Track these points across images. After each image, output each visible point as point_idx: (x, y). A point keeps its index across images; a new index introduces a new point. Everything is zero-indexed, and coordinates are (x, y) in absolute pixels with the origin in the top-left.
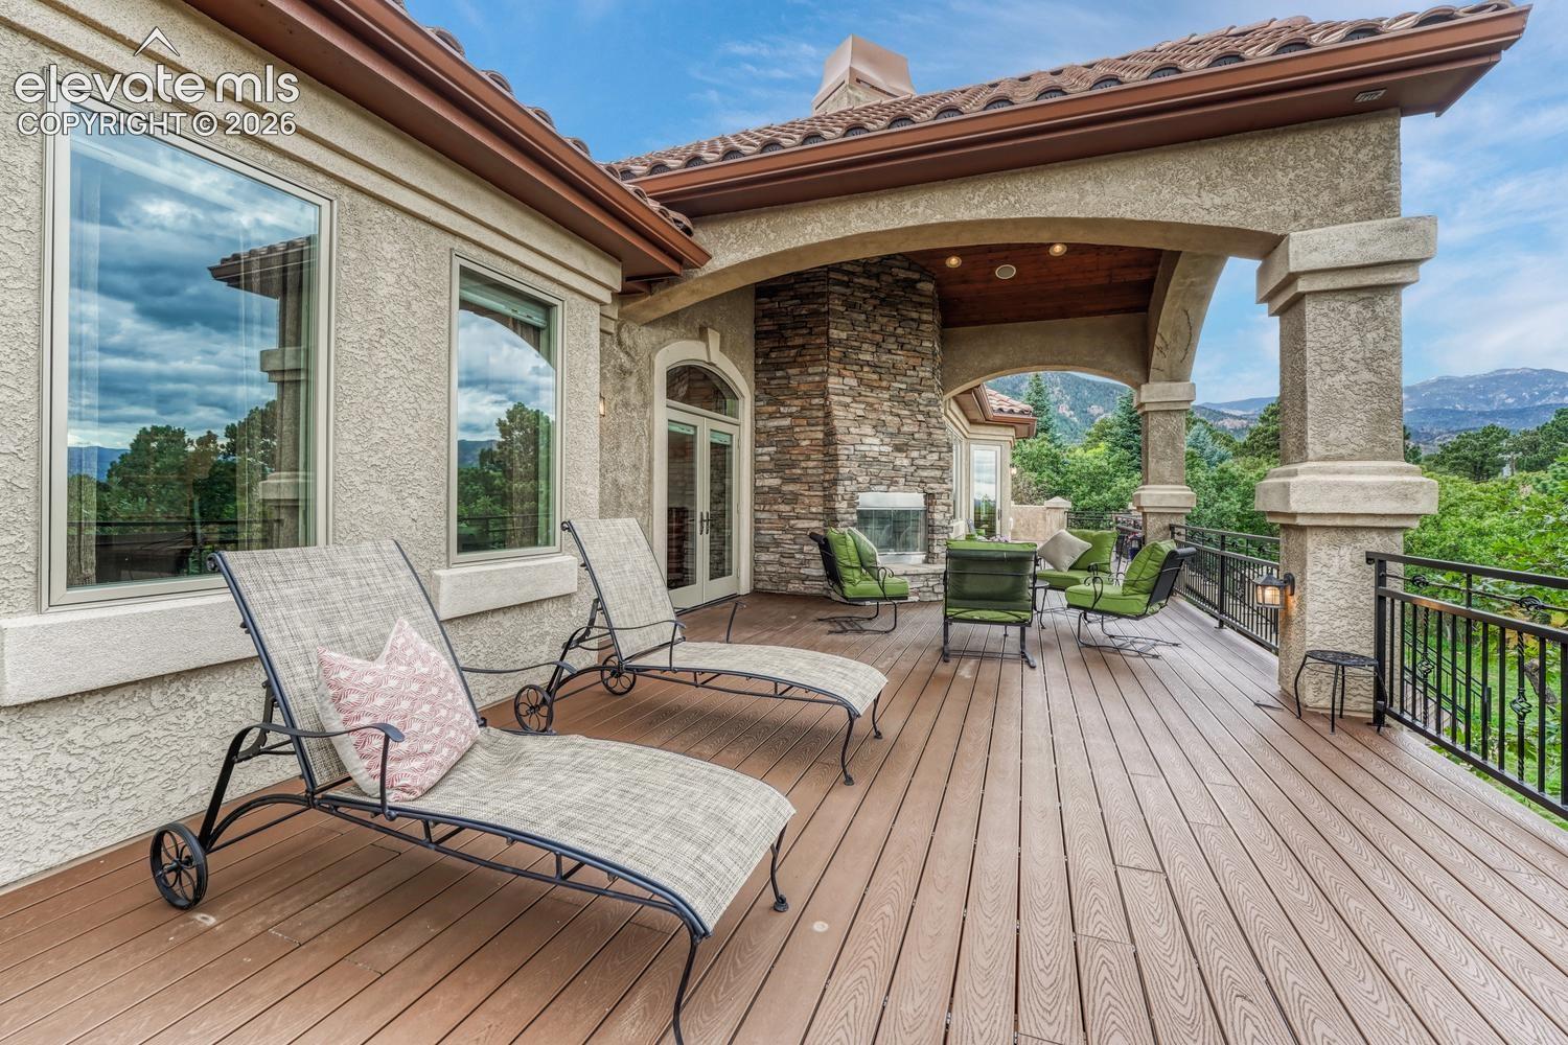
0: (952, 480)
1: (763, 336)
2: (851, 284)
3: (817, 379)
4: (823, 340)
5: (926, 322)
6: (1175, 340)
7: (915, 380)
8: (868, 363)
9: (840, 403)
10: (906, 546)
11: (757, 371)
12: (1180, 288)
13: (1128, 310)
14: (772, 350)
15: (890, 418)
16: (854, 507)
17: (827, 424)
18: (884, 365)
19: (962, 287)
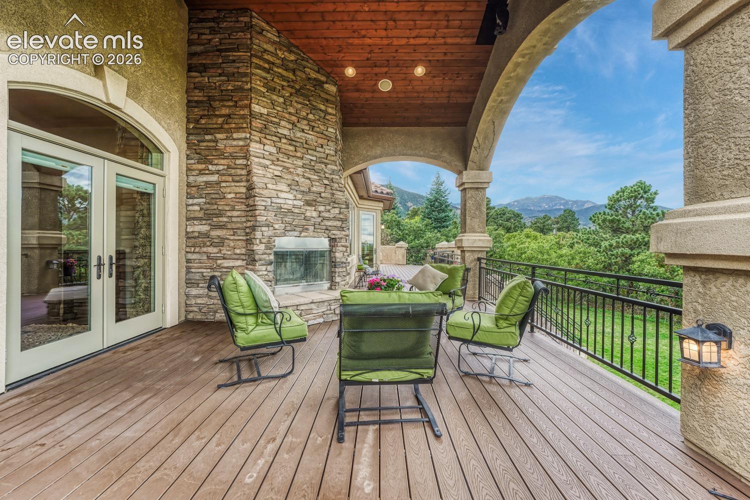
0: (349, 229)
1: (194, 104)
2: (271, 72)
3: (241, 143)
4: (246, 112)
5: (330, 114)
6: (484, 143)
7: (323, 155)
8: (285, 137)
9: (260, 164)
10: (316, 277)
11: (189, 134)
12: (494, 104)
13: (455, 124)
14: (202, 117)
15: (303, 180)
16: (271, 249)
17: (248, 181)
18: (298, 140)
19: (356, 94)
